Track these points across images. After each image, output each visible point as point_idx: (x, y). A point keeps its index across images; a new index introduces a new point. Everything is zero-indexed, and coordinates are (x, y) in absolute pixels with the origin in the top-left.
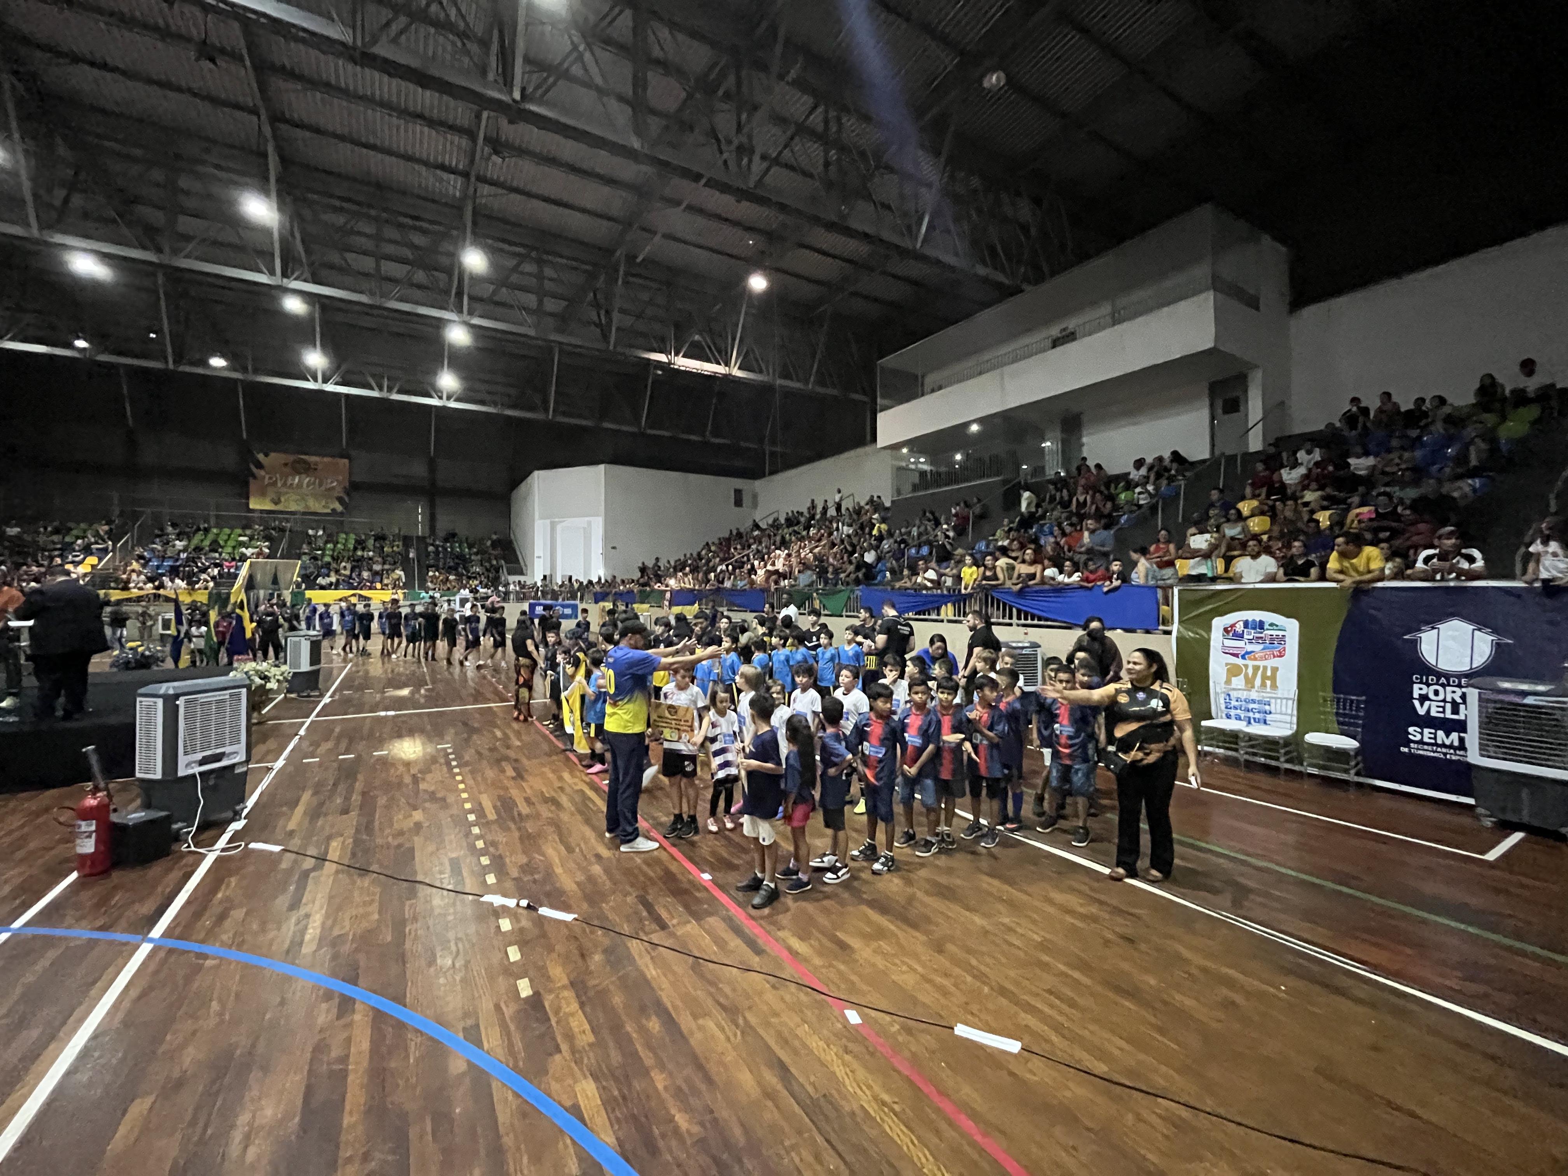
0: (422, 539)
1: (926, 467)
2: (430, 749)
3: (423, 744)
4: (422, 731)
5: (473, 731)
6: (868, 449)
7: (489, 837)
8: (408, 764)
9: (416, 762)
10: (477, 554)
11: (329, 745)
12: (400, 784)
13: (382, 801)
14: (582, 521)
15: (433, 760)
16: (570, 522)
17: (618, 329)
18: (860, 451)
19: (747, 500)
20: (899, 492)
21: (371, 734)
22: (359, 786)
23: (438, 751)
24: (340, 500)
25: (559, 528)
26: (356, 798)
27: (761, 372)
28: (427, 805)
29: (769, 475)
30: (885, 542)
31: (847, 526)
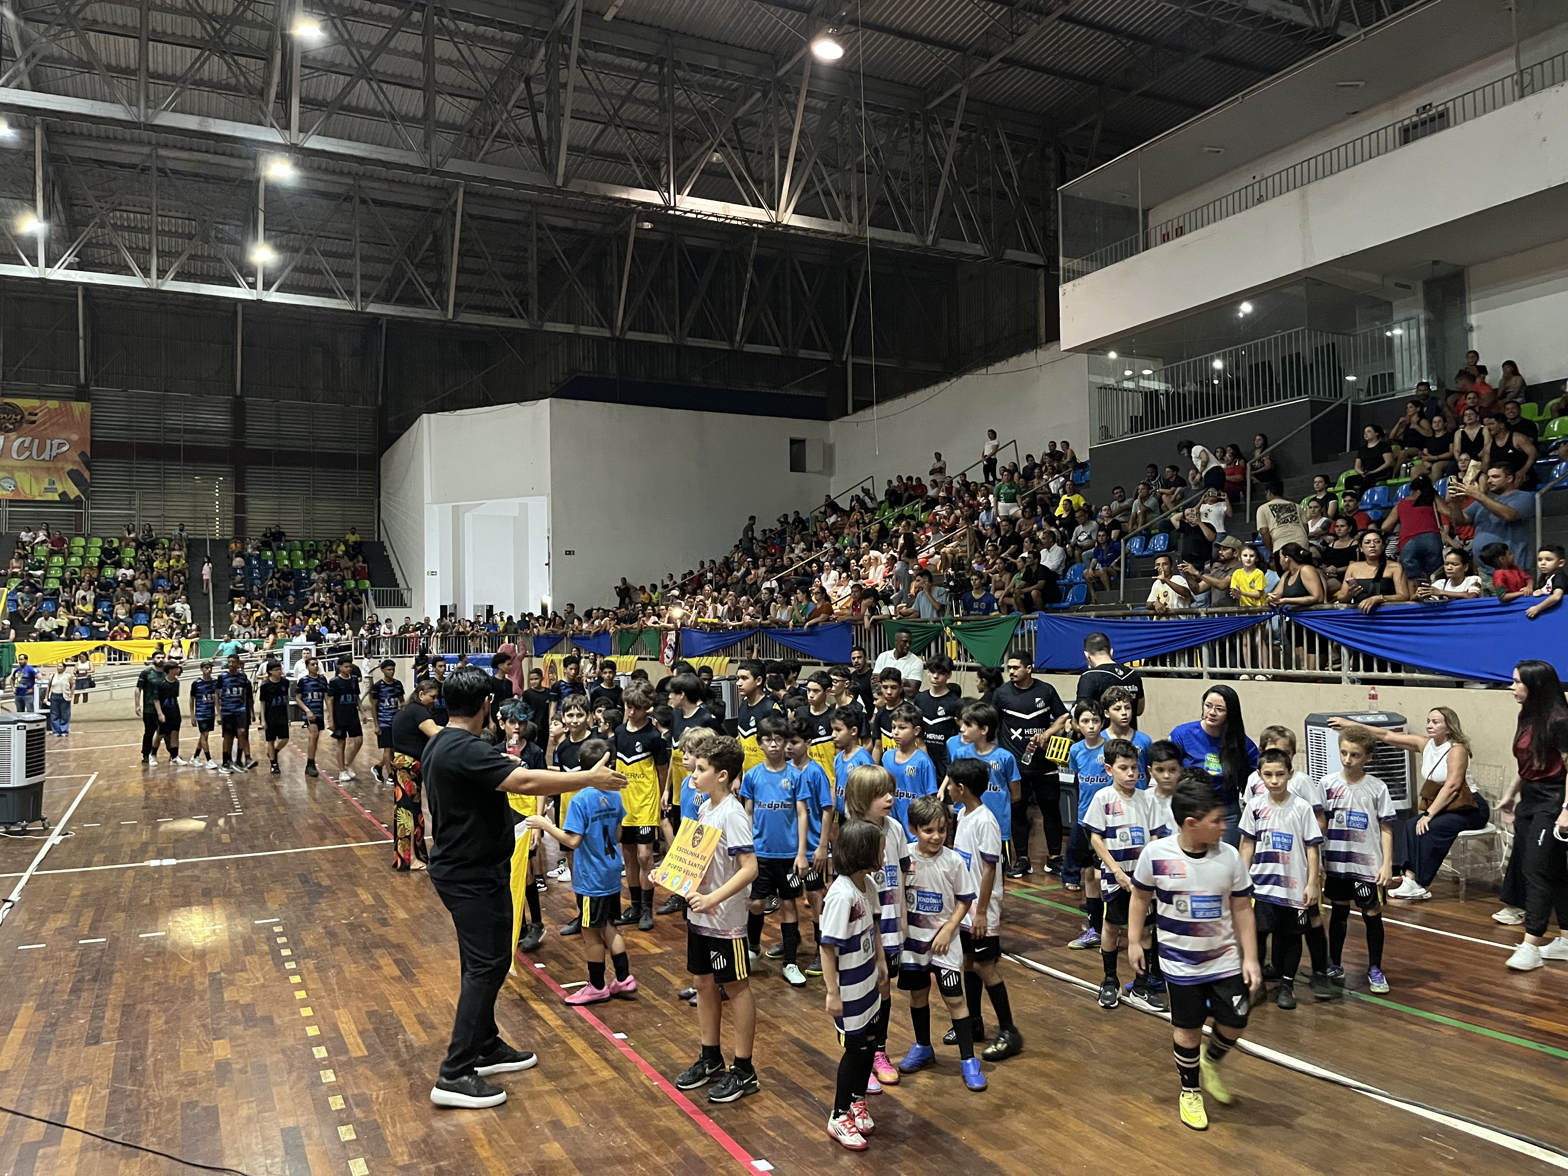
0: (220, 545)
1: (1154, 385)
2: (241, 926)
3: (230, 918)
4: (227, 895)
5: (317, 892)
6: (1043, 355)
7: (352, 1091)
8: (201, 955)
9: (215, 951)
10: (320, 569)
11: (60, 921)
12: (188, 993)
13: (157, 1022)
14: (510, 506)
15: (249, 947)
16: (490, 506)
17: (570, 148)
18: (1028, 359)
19: (812, 459)
20: (1105, 432)
21: (134, 900)
22: (115, 996)
23: (257, 929)
24: (74, 475)
25: (468, 517)
26: (111, 1016)
27: (837, 218)
28: (238, 1029)
29: (855, 411)
30: (1079, 528)
31: (1006, 501)
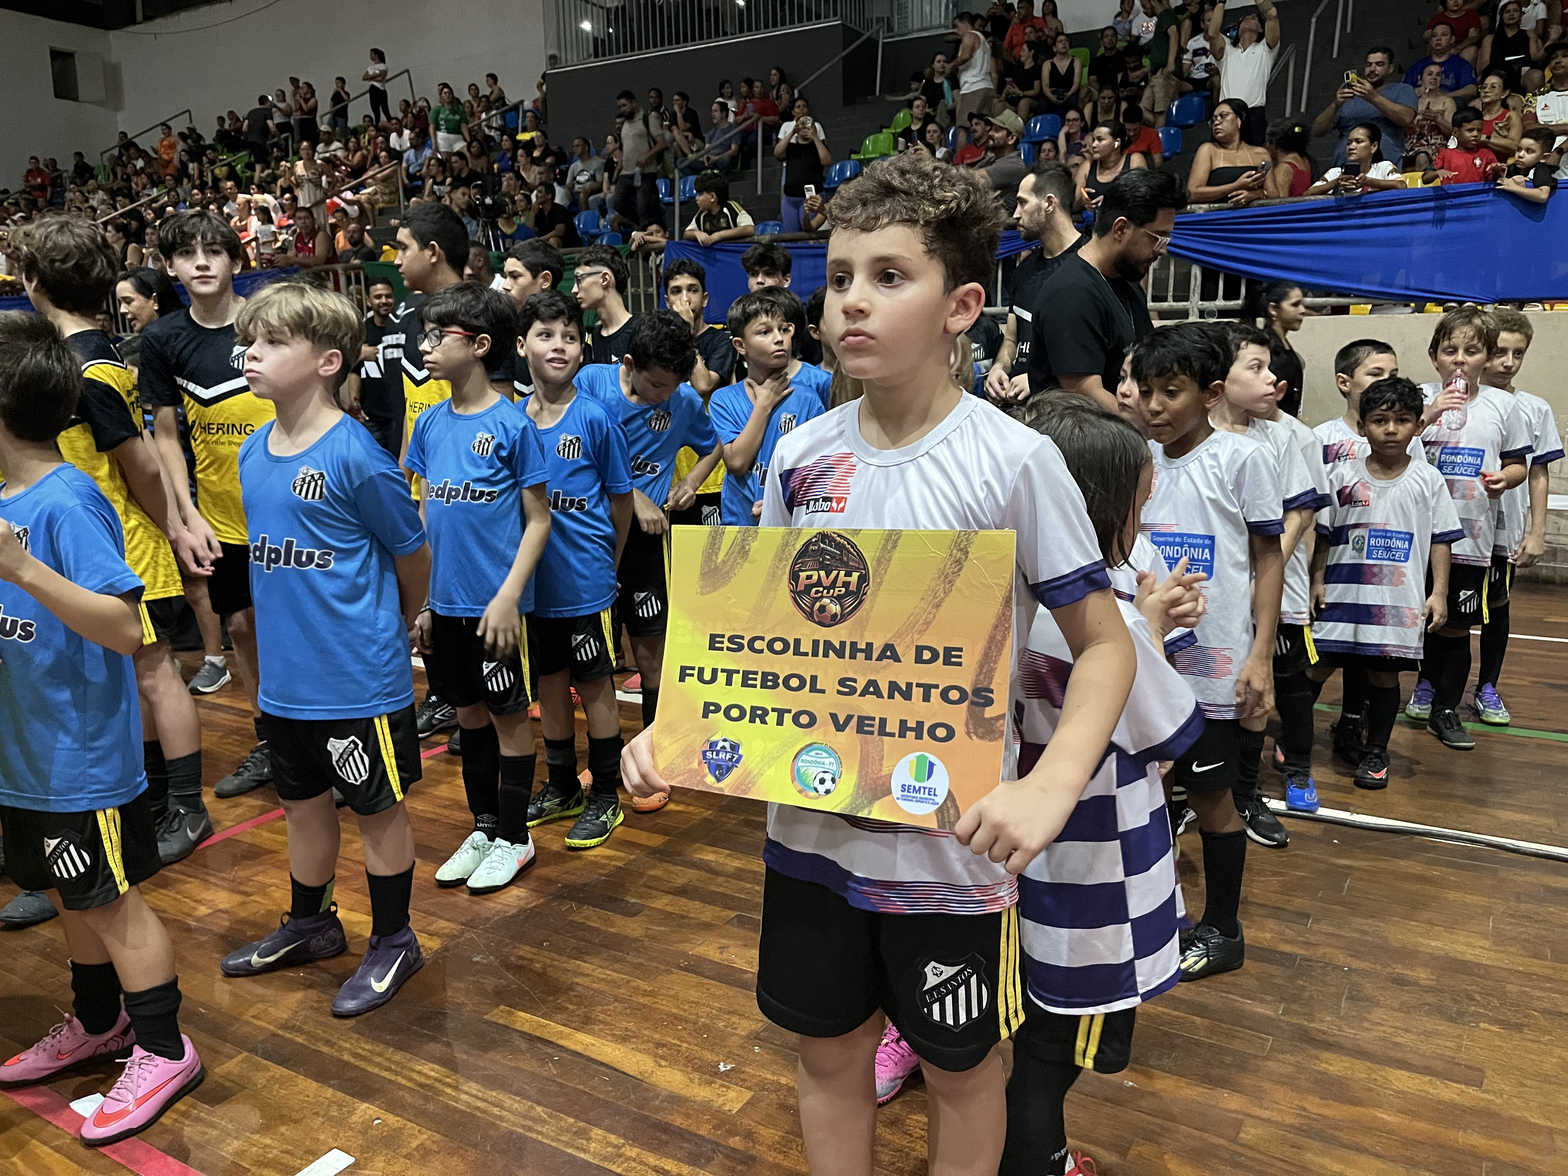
19: (88, 82)
29: (147, 18)
30: (577, 165)
31: (449, 131)
